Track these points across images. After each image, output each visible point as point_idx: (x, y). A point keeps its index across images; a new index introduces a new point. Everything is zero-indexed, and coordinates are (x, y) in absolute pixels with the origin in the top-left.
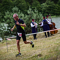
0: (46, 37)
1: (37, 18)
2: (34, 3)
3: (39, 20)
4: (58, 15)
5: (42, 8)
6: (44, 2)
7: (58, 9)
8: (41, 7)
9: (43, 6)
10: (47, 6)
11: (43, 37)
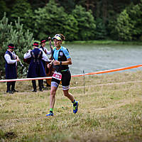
0: (35, 91)
1: (18, 42)
2: (18, 5)
3: (22, 47)
4: (71, 41)
5: (35, 19)
6: (42, 7)
7: (72, 28)
8: (34, 17)
9: (38, 15)
10: (48, 18)
11: (27, 89)
